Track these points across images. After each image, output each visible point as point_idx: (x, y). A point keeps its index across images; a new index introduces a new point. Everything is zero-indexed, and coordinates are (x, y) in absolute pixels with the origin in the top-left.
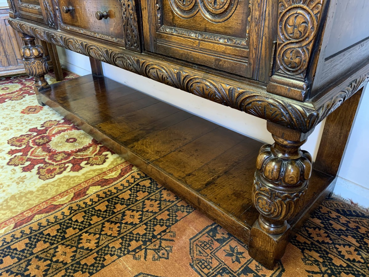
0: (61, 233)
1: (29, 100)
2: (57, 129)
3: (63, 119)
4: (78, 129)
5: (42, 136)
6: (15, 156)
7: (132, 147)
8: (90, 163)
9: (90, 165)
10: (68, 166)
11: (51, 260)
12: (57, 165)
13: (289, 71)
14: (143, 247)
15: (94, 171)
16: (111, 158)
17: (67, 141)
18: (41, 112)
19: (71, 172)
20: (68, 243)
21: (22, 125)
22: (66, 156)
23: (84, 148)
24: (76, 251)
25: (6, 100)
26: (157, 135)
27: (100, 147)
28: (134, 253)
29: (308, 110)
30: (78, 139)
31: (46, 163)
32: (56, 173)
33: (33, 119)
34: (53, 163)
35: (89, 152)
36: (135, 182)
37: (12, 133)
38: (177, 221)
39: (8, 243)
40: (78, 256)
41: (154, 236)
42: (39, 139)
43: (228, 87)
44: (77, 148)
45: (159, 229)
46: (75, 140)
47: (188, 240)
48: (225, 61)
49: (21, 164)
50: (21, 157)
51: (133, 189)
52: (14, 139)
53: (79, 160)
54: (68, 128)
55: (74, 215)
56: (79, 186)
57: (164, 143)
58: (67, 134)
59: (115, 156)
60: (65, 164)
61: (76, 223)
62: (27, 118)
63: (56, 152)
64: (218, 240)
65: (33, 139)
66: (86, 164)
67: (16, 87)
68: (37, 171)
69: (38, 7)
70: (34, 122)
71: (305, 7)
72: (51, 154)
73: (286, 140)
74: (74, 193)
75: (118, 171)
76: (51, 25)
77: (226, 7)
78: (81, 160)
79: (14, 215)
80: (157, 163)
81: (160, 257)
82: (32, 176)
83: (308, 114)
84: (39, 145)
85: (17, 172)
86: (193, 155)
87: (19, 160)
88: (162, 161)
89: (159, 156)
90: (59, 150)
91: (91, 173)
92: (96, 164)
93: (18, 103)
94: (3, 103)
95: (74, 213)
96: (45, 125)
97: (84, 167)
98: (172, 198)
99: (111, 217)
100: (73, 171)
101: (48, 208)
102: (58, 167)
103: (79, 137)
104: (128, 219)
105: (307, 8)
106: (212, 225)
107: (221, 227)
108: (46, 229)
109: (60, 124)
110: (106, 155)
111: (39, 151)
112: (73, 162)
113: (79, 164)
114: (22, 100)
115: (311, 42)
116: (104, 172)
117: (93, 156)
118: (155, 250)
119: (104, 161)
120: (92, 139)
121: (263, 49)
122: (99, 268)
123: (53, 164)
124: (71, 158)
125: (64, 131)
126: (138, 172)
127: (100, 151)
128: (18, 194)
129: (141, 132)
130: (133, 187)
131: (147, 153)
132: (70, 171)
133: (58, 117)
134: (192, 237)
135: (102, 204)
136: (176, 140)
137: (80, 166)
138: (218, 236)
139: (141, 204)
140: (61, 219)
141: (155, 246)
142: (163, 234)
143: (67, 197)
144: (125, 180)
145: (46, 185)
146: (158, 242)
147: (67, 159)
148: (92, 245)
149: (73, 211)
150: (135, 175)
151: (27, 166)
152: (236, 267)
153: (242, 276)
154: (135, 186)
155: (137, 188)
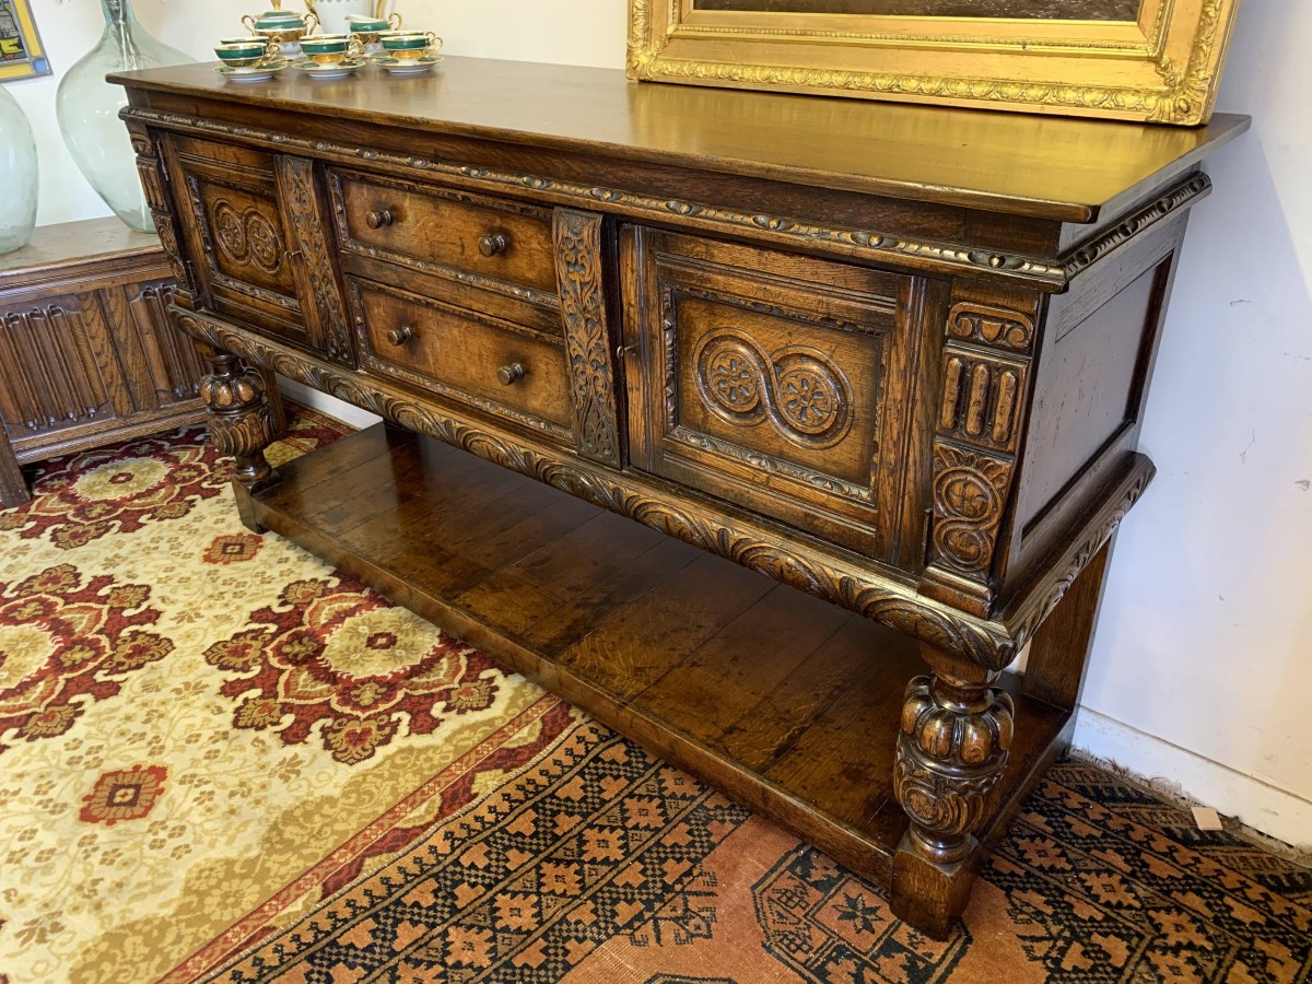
0: (445, 898)
1: (213, 514)
2: (327, 608)
3: (334, 574)
4: (390, 606)
5: (294, 634)
6: (246, 700)
7: (570, 661)
8: (454, 708)
9: (458, 713)
10: (399, 720)
11: (443, 964)
12: (368, 718)
13: (959, 564)
14: (647, 915)
15: (473, 727)
16: (507, 686)
17: (371, 642)
18: (262, 554)
19: (413, 735)
20: (468, 921)
21: (225, 601)
22: (384, 690)
23: (423, 661)
24: (493, 939)
25: (142, 519)
26: (623, 620)
27: (468, 656)
28: (629, 931)
29: (999, 636)
30: (399, 636)
31: (337, 716)
32: (375, 743)
33: (248, 579)
34: (355, 713)
35: (442, 673)
36: (588, 752)
37: (206, 630)
38: (712, 847)
39: (328, 934)
40: (502, 949)
41: (667, 888)
42: (289, 642)
43: (840, 576)
44: (408, 664)
45: (673, 869)
46: (392, 641)
47: (749, 892)
48: (827, 522)
49: (273, 724)
50: (262, 702)
51: (586, 771)
52: (220, 646)
53: (422, 701)
54: (360, 602)
55: (463, 853)
56: (446, 773)
57: (646, 642)
58: (364, 624)
59: (516, 680)
60: (388, 713)
61: (473, 872)
62: (228, 577)
63: (353, 680)
64: (815, 884)
65: (272, 645)
66: (446, 710)
67: (153, 469)
68: (323, 741)
69: (286, 302)
70: (254, 589)
71: (980, 474)
72: (340, 686)
73: (960, 679)
74: (442, 794)
75: (535, 725)
76: (336, 355)
77: (826, 426)
78: (429, 700)
79: (311, 864)
80: (644, 702)
81: (693, 936)
82: (315, 756)
83: (998, 644)
84: (295, 661)
85: (270, 747)
86: (729, 672)
87: (259, 712)
88: (655, 697)
89: (646, 683)
90: (359, 673)
91: (466, 734)
92: (473, 709)
93: (181, 529)
94: (138, 531)
95: (463, 847)
96: (290, 597)
97: (443, 720)
98: (689, 788)
99: (552, 849)
100: (419, 733)
101: (389, 839)
102: (373, 725)
103: (399, 630)
104: (594, 851)
105: (985, 478)
106: (797, 850)
107: (819, 852)
108: (407, 892)
109: (331, 591)
110: (491, 680)
111: (305, 680)
112: (408, 705)
113: (428, 711)
114: (189, 517)
115: (994, 526)
116: (500, 730)
117: (456, 686)
118: (676, 919)
119: (492, 699)
120: (438, 632)
121: (906, 516)
122: (559, 973)
123: (358, 718)
124: (400, 695)
125: (351, 612)
126: (591, 725)
127: (469, 668)
128: (297, 807)
129: (580, 612)
130: (587, 766)
131: (614, 676)
132: (409, 734)
133: (318, 568)
134: (754, 881)
135: (521, 818)
136: (674, 631)
137: (431, 716)
138: (816, 875)
139: (616, 810)
140: (433, 865)
141: (674, 909)
142: (686, 880)
143: (425, 805)
144: (561, 750)
145: (361, 779)
146: (679, 899)
147: (388, 701)
148: (526, 920)
149: (457, 843)
150: (584, 731)
151: (290, 728)
152: (866, 943)
153: (882, 960)
154: (592, 765)
155: (597, 768)
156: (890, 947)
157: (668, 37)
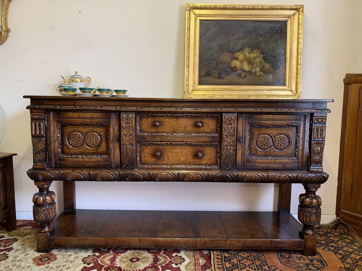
1: (20, 254)
2: (105, 260)
3: (94, 252)
4: (124, 252)
5: (105, 269)
7: (204, 237)
8: (178, 264)
9: (180, 264)
13: (316, 164)
15: (188, 265)
16: (182, 255)
17: (132, 261)
18: (59, 257)
22: (153, 268)
23: (153, 259)
26: (201, 227)
27: (164, 253)
30: (138, 257)
33: (65, 264)
35: (163, 259)
36: (222, 256)
38: (266, 261)
43: (295, 175)
44: (151, 261)
45: (266, 268)
46: (137, 259)
47: (281, 264)
48: (287, 166)
53: (167, 266)
54: (113, 255)
57: (213, 229)
58: (123, 259)
62: (56, 266)
64: (288, 258)
66: (176, 265)
70: (71, 265)
75: (201, 259)
76: (126, 167)
78: (169, 265)
83: (326, 176)
88: (231, 236)
89: (225, 234)
90: (140, 268)
92: (182, 262)
93: (13, 261)
96: (88, 262)
97: (179, 267)
98: (246, 255)
103: (136, 256)
105: (321, 146)
106: (278, 255)
109: (100, 256)
110: (177, 255)
112: (165, 268)
113: (172, 267)
114: (11, 258)
115: (322, 154)
116: (195, 263)
117: (170, 260)
119: (183, 259)
120: (147, 252)
121: (304, 159)
124: (160, 267)
125: (114, 258)
127: (168, 255)
129: (190, 229)
133: (86, 253)
134: (280, 262)
136: (214, 225)
137: (175, 268)
138: (286, 257)
139: (241, 264)
144: (215, 259)
150: (216, 253)
152: (307, 262)
153: (313, 262)
154: (225, 259)
155: (227, 259)
156: (312, 260)
157: (193, 90)
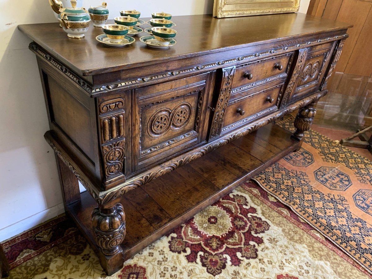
2: (189, 237)
3: (168, 236)
4: (193, 218)
5: (205, 246)
6: (242, 257)
7: (249, 169)
8: (245, 204)
16: (236, 193)
17: (213, 223)
18: (141, 265)
22: (238, 219)
23: (224, 210)
27: (223, 200)
28: (308, 182)
30: (210, 216)
31: (250, 230)
32: (261, 221)
34: (248, 226)
35: (230, 206)
38: (285, 168)
39: (325, 227)
42: (210, 247)
45: (292, 174)
46: (212, 218)
49: (255, 246)
50: (243, 251)
52: (211, 270)
54: (188, 227)
58: (202, 225)
60: (248, 218)
63: (232, 227)
64: (291, 158)
65: (212, 252)
68: (261, 233)
70: (171, 264)
72: (236, 230)
74: (278, 207)
75: (252, 189)
78: (242, 209)
79: (305, 233)
82: (268, 235)
84: (221, 244)
85: (265, 246)
87: (249, 251)
89: (256, 159)
91: (256, 202)
92: (246, 200)
96: (181, 250)
97: (250, 206)
99: (290, 190)
102: (253, 222)
103: (207, 216)
104: (290, 184)
109: (179, 236)
110: (233, 196)
111: (232, 240)
112: (245, 214)
113: (247, 210)
116: (254, 196)
117: (236, 203)
119: (242, 196)
122: (320, 192)
123: (251, 225)
124: (240, 215)
125: (195, 229)
128: (287, 237)
132: (257, 213)
134: (292, 165)
139: (278, 179)
141: (301, 176)
143: (282, 211)
146: (298, 175)
147: (243, 218)
151: (256, 242)
152: (302, 157)
153: (305, 156)
154: (267, 180)
156: (303, 154)
157: (225, 4)
